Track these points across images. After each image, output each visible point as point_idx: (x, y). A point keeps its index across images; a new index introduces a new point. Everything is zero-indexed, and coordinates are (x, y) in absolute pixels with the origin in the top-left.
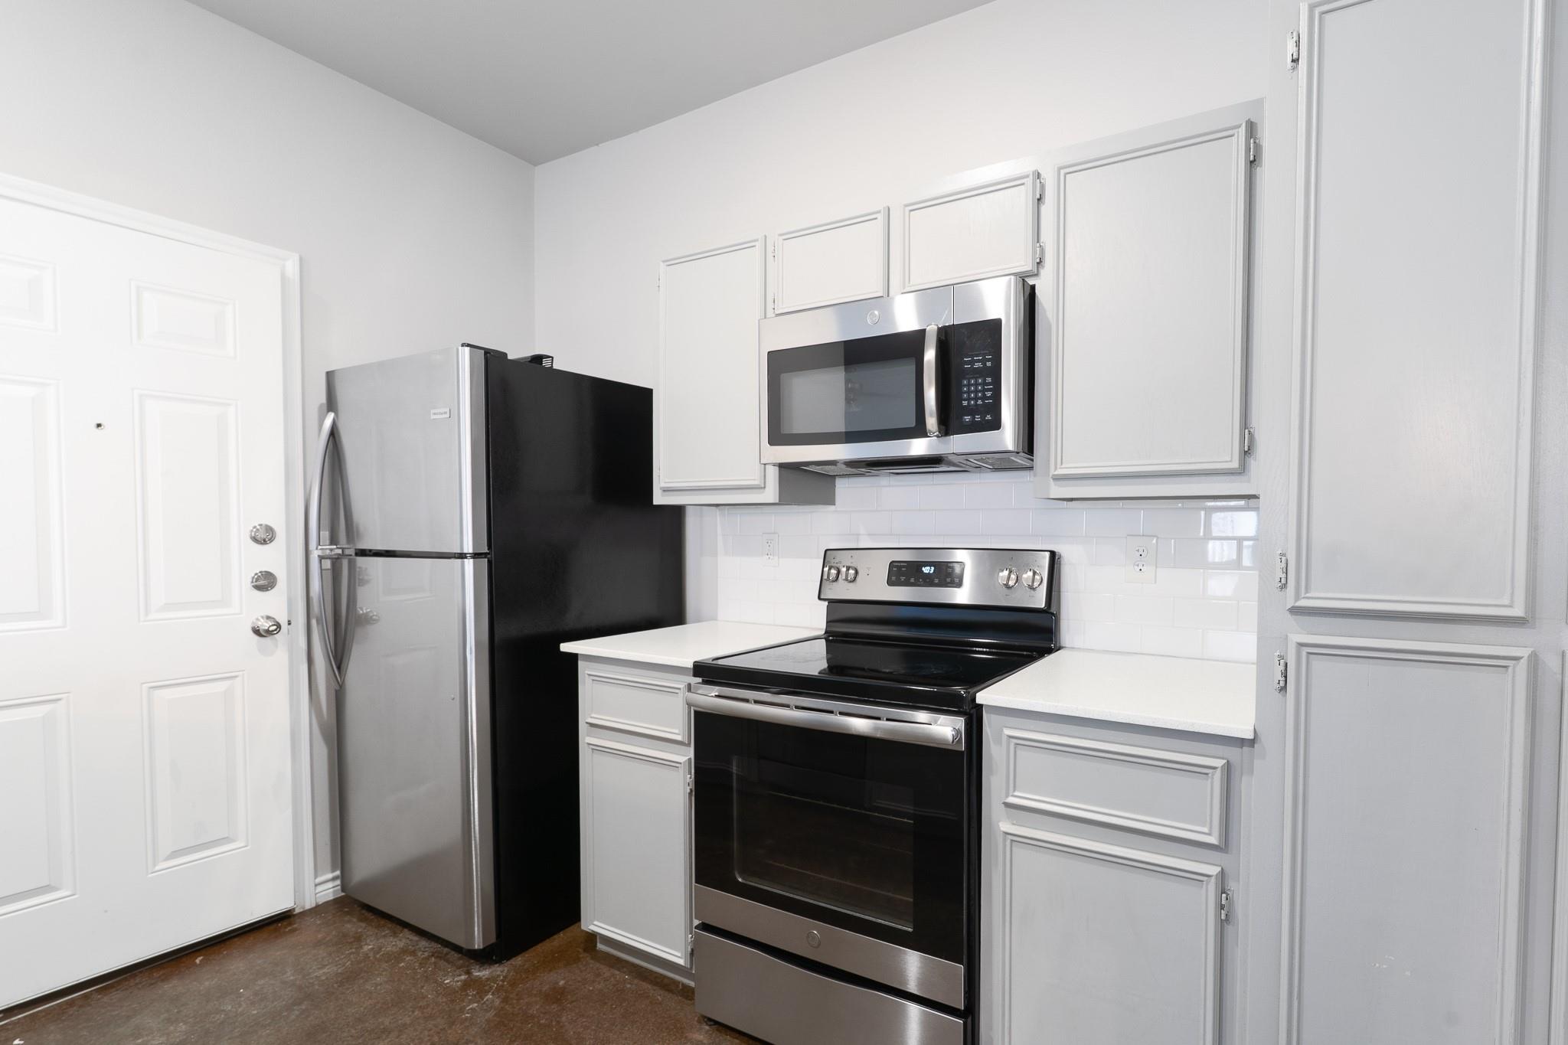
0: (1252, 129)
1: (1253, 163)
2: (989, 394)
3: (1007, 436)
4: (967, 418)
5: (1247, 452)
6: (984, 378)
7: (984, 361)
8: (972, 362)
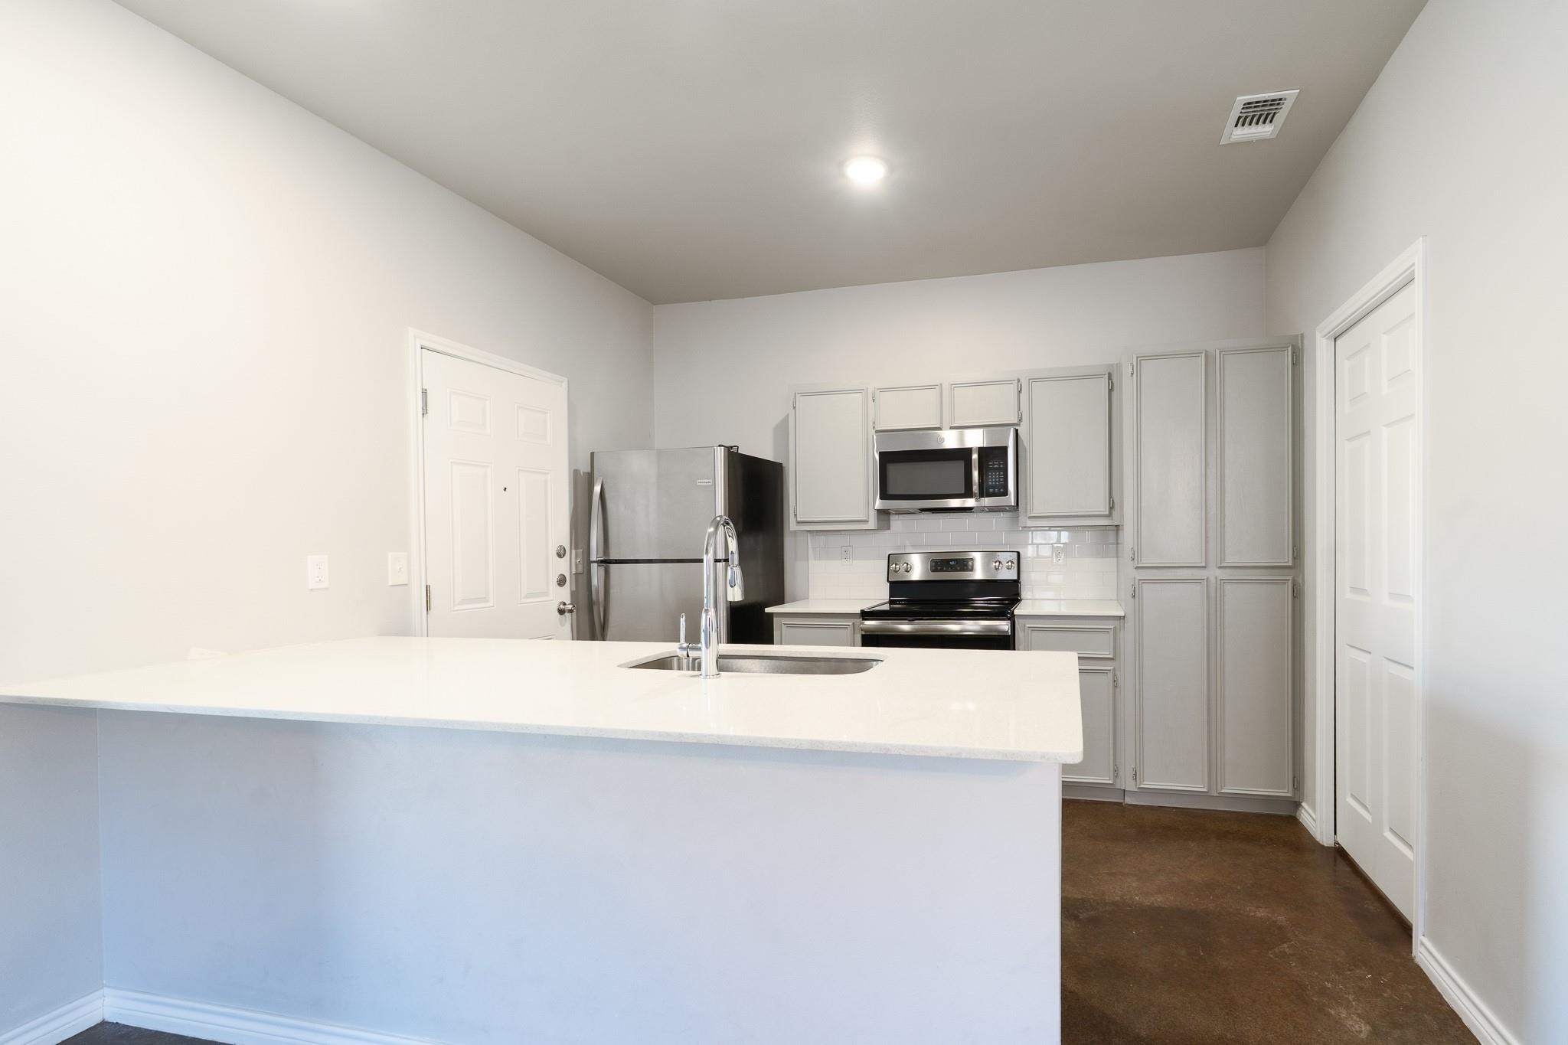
0: (1110, 375)
1: (1111, 390)
2: (1002, 480)
3: (1011, 499)
4: (991, 490)
5: (1111, 508)
6: (1000, 472)
7: (999, 465)
8: (994, 465)
